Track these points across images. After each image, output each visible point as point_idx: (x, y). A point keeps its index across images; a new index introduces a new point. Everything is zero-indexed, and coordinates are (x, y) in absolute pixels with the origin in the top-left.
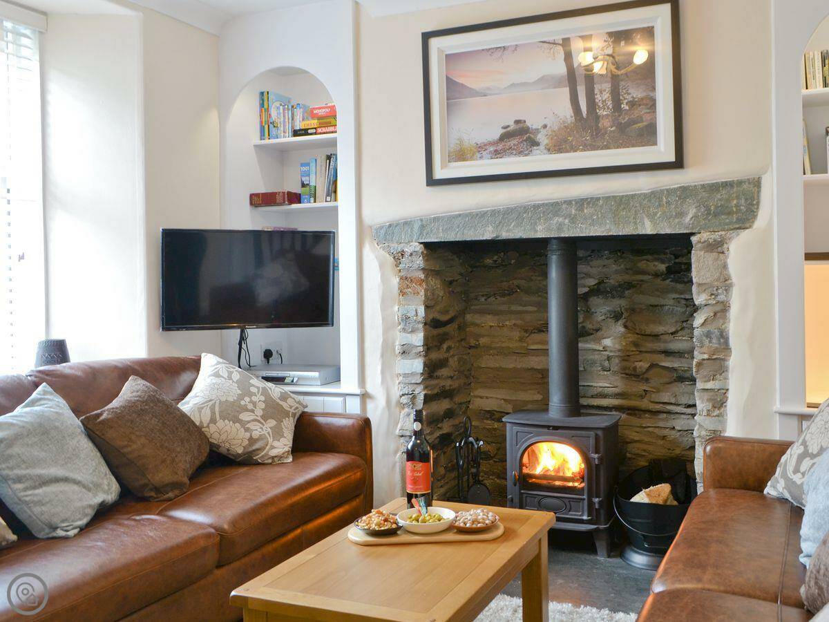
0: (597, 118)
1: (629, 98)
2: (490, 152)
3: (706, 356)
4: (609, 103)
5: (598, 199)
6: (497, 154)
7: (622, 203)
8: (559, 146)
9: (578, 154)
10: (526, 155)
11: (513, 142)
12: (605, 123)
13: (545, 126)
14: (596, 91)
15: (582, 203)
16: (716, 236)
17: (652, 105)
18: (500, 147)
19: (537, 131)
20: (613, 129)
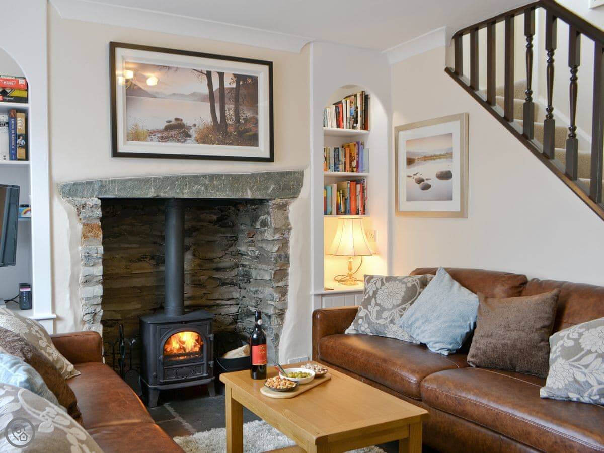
0: (226, 125)
1: (244, 116)
2: (158, 138)
3: (278, 268)
4: (233, 117)
5: (222, 175)
6: (162, 139)
7: (235, 179)
8: (204, 139)
9: (215, 146)
10: (183, 143)
11: (174, 132)
12: (231, 129)
13: (195, 125)
14: (226, 109)
15: (212, 177)
16: (284, 201)
17: (256, 123)
18: (165, 135)
19: (190, 128)
20: (235, 133)
